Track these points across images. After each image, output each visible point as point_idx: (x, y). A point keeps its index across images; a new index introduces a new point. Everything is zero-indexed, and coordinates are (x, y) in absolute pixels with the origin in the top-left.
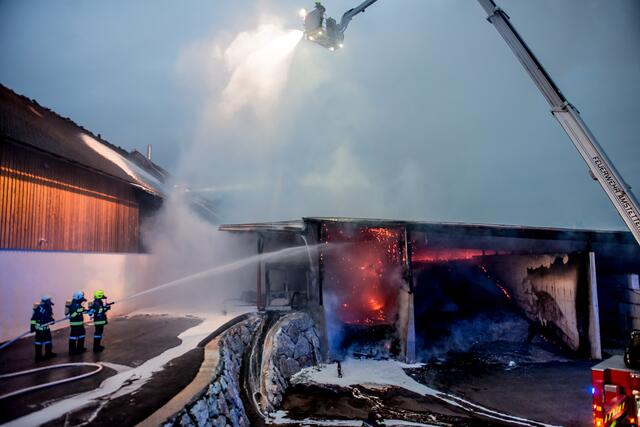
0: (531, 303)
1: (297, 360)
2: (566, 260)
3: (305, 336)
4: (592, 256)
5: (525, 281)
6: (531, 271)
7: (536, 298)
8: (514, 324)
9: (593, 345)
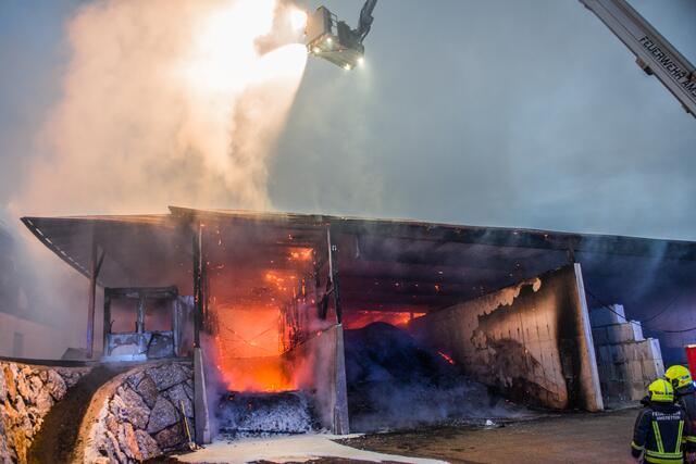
0: (487, 361)
1: (153, 435)
2: (537, 285)
3: (168, 397)
4: (578, 268)
5: (475, 334)
6: (484, 319)
7: (494, 352)
8: (467, 390)
9: (591, 392)
